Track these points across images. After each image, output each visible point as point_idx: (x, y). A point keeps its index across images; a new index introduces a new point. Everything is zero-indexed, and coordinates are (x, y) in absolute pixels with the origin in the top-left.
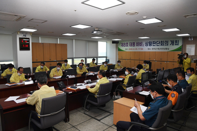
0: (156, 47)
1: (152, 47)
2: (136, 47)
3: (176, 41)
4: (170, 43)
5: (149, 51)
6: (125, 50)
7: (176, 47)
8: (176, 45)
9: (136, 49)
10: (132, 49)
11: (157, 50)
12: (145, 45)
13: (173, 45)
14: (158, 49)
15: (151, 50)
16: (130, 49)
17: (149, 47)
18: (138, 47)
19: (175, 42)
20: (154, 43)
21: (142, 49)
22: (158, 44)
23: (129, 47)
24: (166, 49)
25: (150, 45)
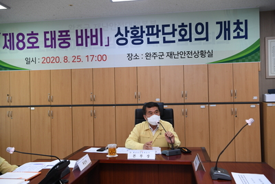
0: (161, 48)
1: (144, 48)
2: (73, 51)
3: (238, 23)
4: (214, 30)
5: (134, 64)
6: (22, 64)
7: (237, 46)
8: (238, 37)
9: (77, 59)
10: (56, 60)
11: (167, 62)
12: (113, 40)
13: (227, 37)
14: (171, 55)
15: (142, 63)
16: (46, 60)
17: (130, 48)
18: (83, 51)
19: (233, 27)
20: (153, 30)
21: (102, 58)
22: (169, 38)
23: (42, 52)
24: (203, 54)
25: (137, 40)
